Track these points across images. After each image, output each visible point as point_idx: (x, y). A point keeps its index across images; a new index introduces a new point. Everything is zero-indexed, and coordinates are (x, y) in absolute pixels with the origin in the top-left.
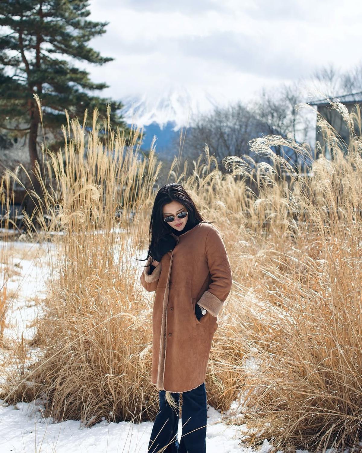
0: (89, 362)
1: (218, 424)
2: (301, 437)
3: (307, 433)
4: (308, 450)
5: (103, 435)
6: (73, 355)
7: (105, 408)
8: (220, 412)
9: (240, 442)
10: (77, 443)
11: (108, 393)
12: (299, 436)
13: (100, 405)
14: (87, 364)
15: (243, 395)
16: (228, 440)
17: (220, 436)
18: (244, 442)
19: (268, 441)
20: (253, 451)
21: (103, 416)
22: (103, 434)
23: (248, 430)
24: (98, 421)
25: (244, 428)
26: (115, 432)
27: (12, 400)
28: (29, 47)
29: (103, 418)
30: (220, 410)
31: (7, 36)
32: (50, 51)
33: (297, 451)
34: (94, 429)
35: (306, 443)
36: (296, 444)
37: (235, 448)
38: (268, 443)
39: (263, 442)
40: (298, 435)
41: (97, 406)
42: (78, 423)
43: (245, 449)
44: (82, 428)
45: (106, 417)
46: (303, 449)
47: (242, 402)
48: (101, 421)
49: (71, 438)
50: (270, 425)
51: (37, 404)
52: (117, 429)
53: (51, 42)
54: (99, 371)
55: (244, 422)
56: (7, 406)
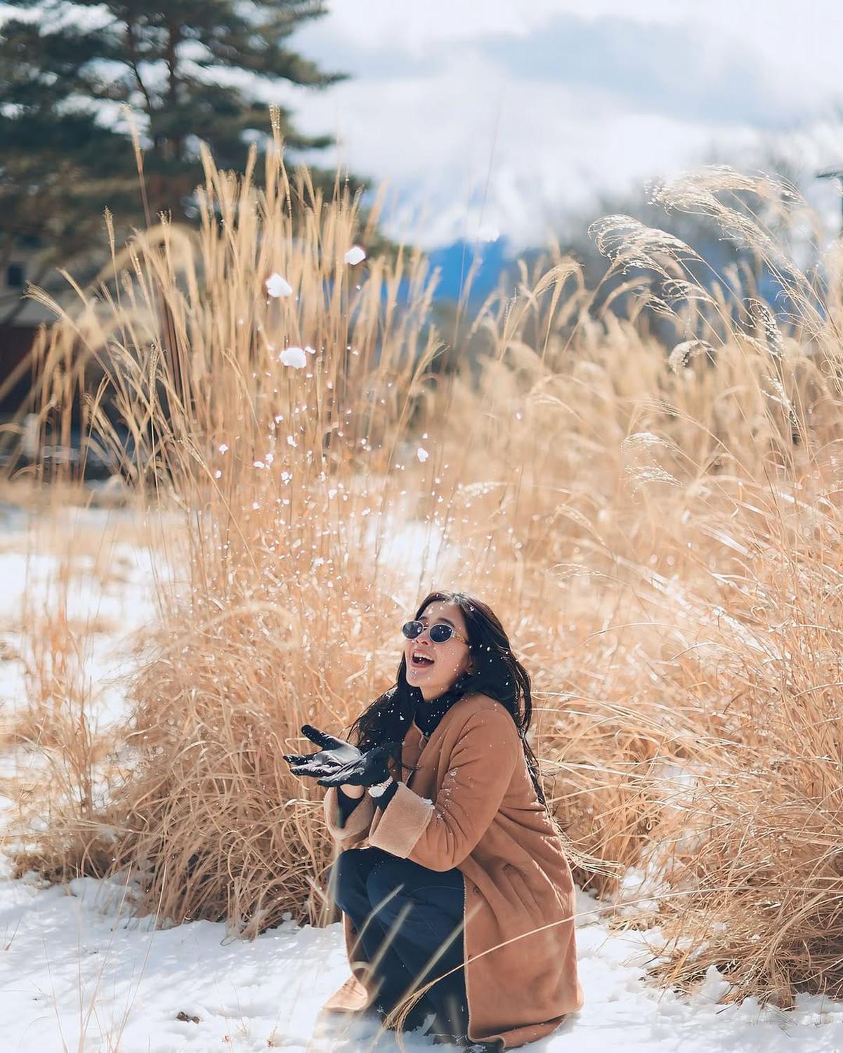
0: (248, 769)
1: (589, 928)
2: (806, 959)
3: (824, 949)
4: (826, 993)
5: (282, 958)
6: (204, 750)
7: (292, 890)
8: (595, 897)
9: (643, 972)
10: (208, 980)
11: (298, 848)
12: (803, 956)
13: (279, 880)
14: (242, 776)
15: (655, 852)
16: (613, 969)
17: (590, 958)
18: (655, 973)
19: (720, 969)
20: (678, 998)
21: (286, 911)
22: (280, 956)
23: (666, 941)
24: (273, 922)
25: (655, 936)
26: (312, 949)
27: (59, 872)
28: (152, 57)
29: (287, 916)
30: (594, 891)
31: (99, 31)
32: (202, 63)
33: (798, 995)
34: (260, 941)
35: (821, 972)
36: (795, 977)
37: (630, 989)
38: (720, 975)
39: (704, 972)
40: (799, 953)
41: (271, 883)
42: (221, 928)
43: (658, 992)
44: (229, 940)
45: (293, 913)
46: (814, 992)
47: (652, 868)
48: (281, 922)
49: (194, 967)
50: (724, 927)
51: (121, 882)
52: (318, 941)
53: (204, 40)
54: (276, 792)
55: (657, 922)
56: (47, 888)
